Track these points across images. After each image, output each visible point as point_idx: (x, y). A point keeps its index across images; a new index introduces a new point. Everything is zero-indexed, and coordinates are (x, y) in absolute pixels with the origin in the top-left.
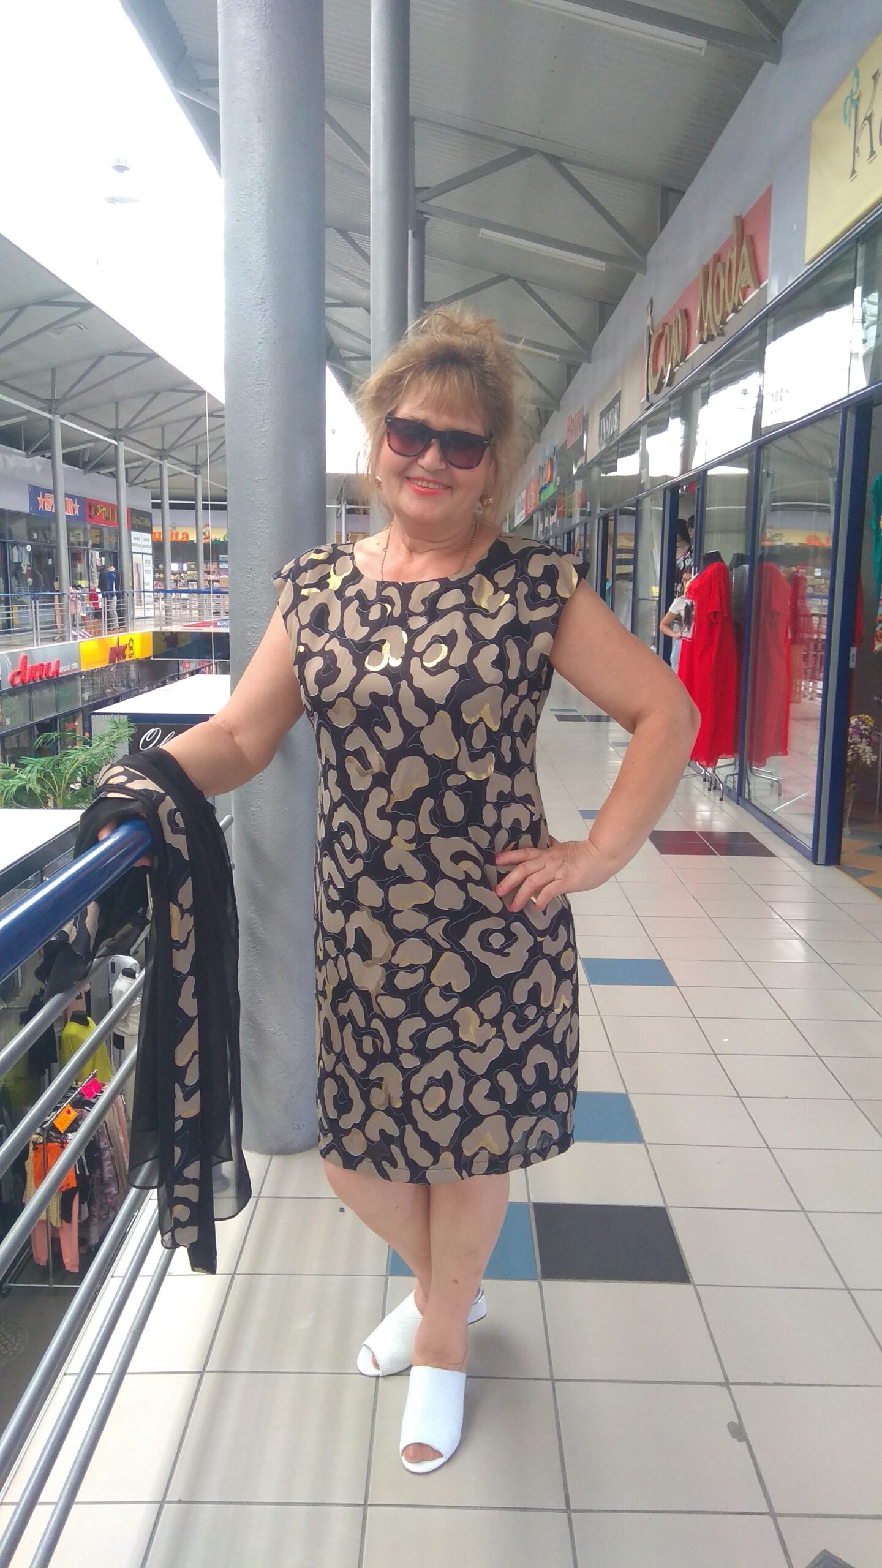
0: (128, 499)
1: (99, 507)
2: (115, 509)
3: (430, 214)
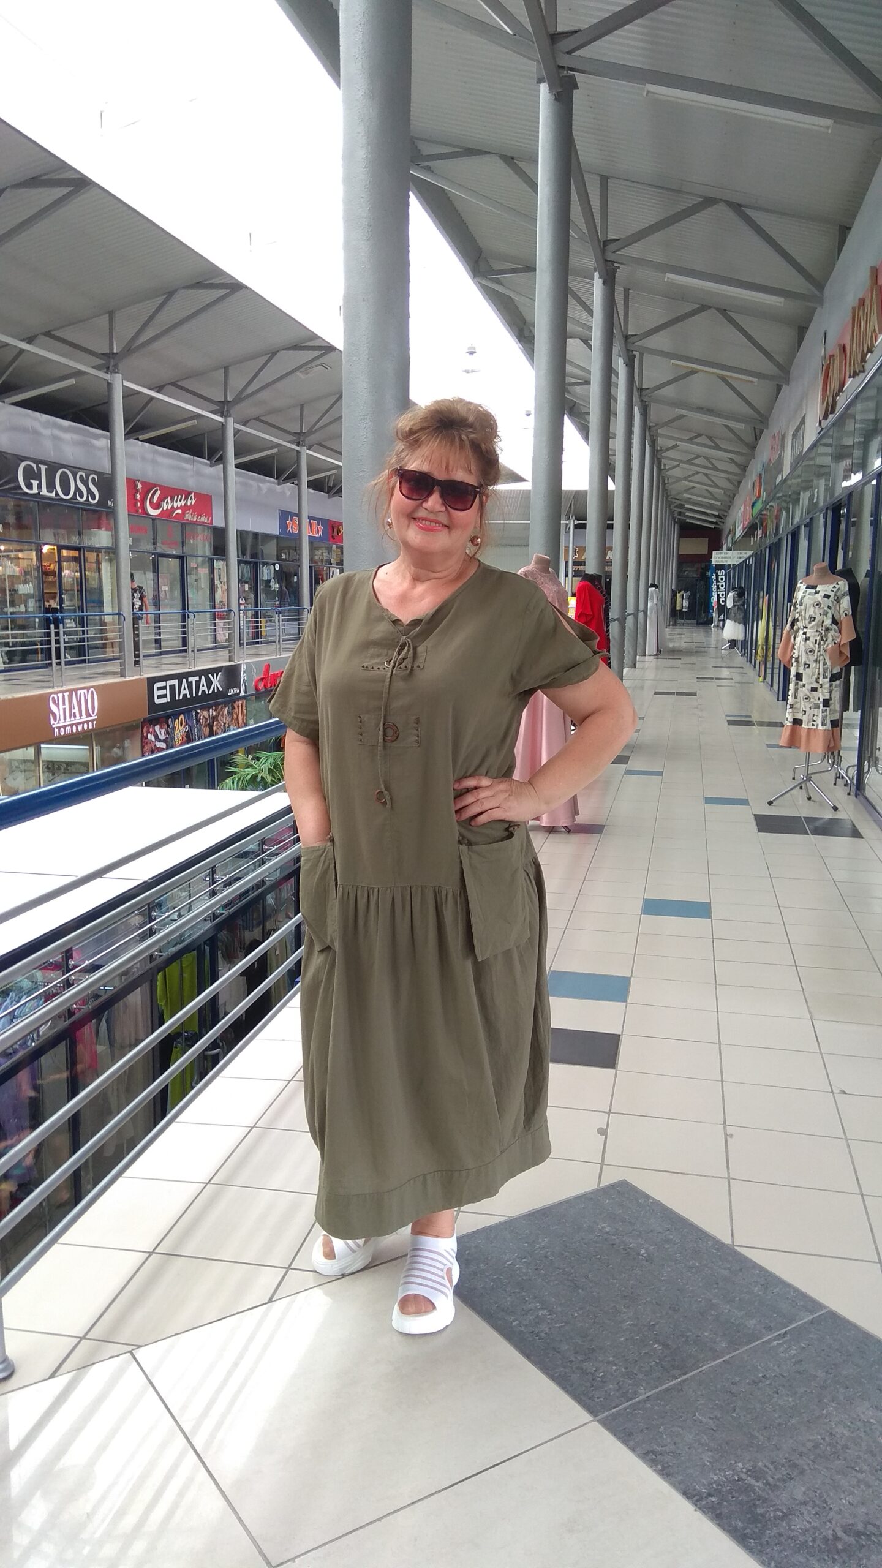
1: (340, 527)
3: (622, 264)
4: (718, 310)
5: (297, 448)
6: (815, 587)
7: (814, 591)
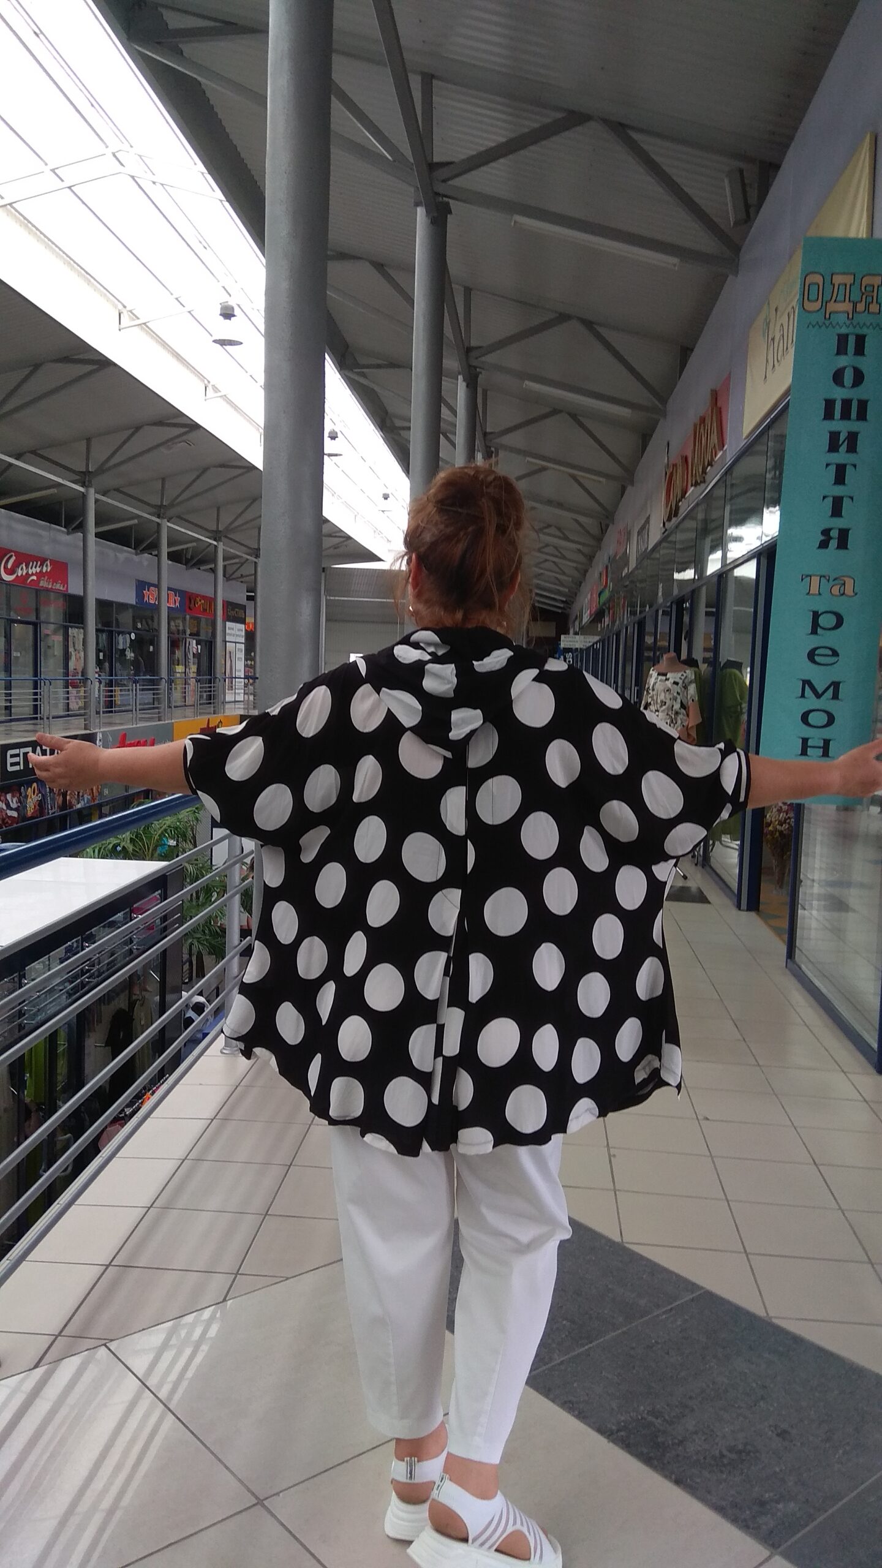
0: (224, 592)
1: (198, 599)
2: (212, 601)
4: (569, 414)
5: (158, 520)
6: (665, 675)
7: (664, 678)
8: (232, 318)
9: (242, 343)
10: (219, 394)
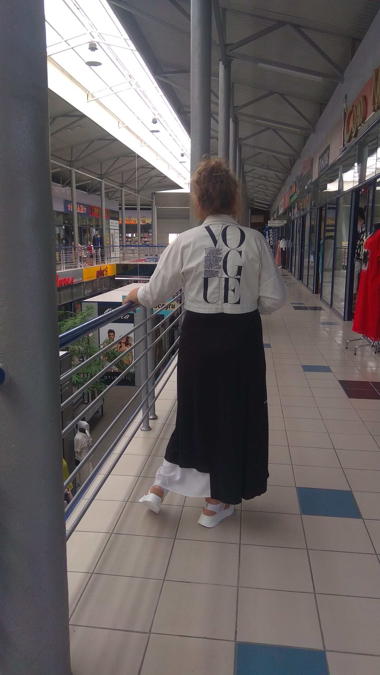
0: (105, 205)
1: (94, 209)
2: (101, 209)
3: (233, 57)
4: (280, 94)
5: (70, 168)
8: (96, 51)
9: (100, 64)
10: (94, 99)
